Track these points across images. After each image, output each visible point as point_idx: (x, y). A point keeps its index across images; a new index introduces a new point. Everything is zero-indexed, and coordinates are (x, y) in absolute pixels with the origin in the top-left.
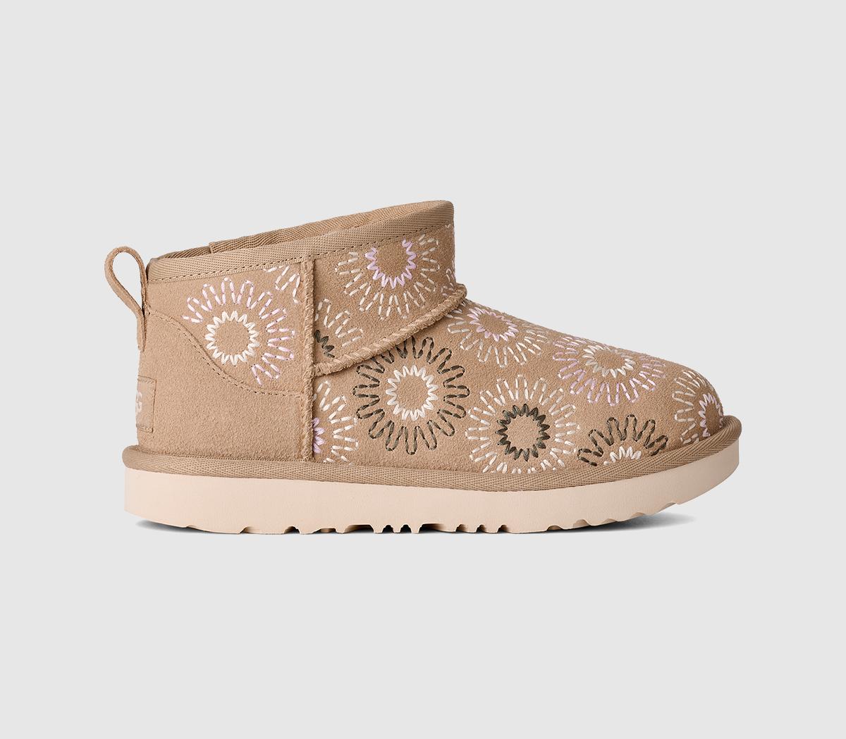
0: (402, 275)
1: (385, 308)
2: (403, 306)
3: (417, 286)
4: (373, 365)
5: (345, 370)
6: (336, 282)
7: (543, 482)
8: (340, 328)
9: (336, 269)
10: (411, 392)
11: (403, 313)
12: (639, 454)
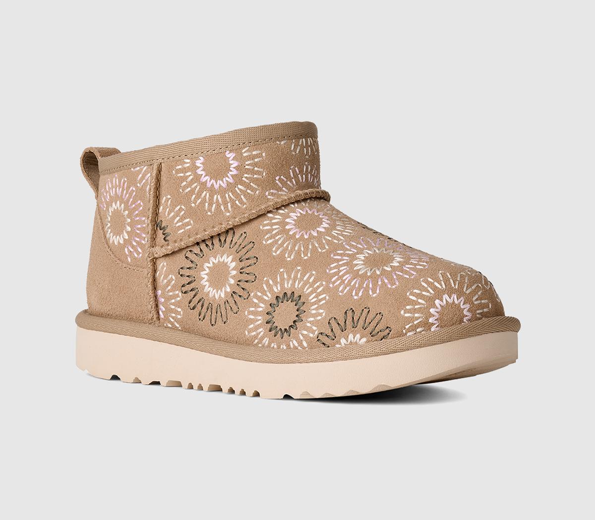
0: (224, 179)
1: (210, 205)
2: (225, 204)
3: (238, 188)
4: (196, 250)
5: (174, 253)
6: (174, 182)
7: (293, 357)
8: (178, 218)
9: (174, 171)
10: (218, 276)
11: (225, 210)
12: (364, 340)
